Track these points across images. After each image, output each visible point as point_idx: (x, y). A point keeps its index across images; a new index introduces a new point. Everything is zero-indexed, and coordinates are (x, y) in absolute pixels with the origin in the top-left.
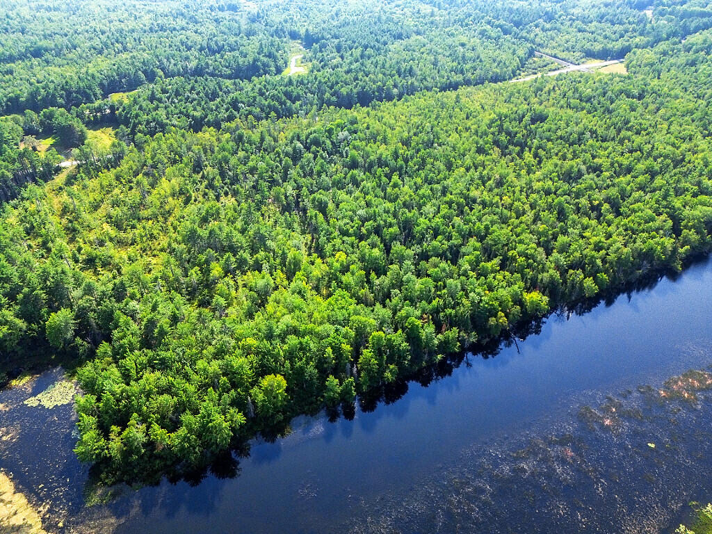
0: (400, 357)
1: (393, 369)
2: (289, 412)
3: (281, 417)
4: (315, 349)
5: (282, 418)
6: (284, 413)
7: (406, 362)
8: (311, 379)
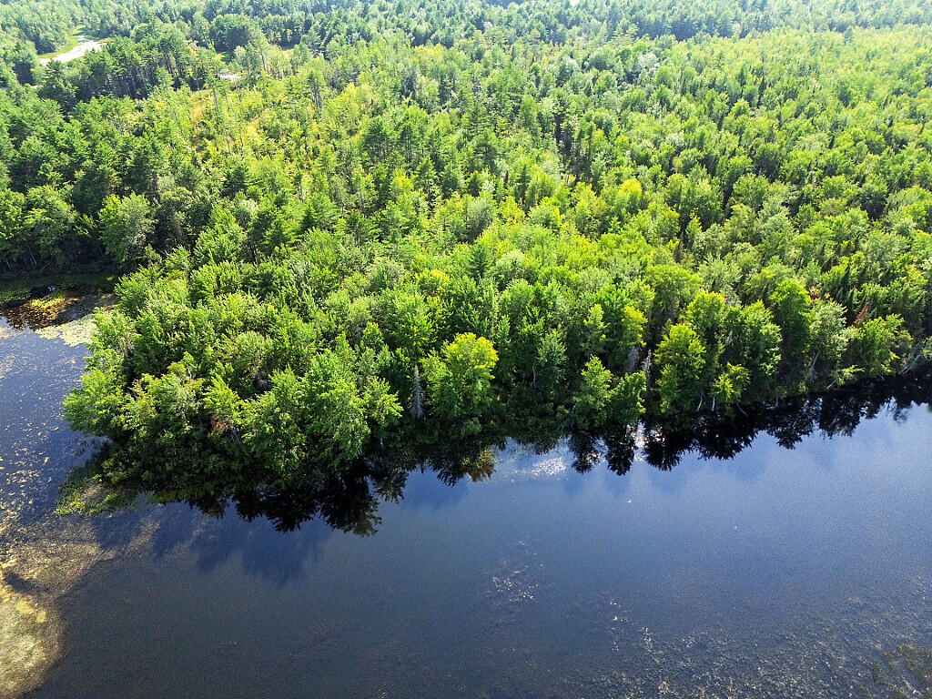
0: (754, 354)
1: (736, 374)
2: (495, 421)
3: (475, 426)
4: (567, 309)
5: (478, 428)
6: (483, 421)
7: (769, 367)
8: (550, 364)
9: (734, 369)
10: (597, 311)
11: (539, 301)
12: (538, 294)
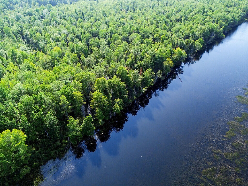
0: (121, 93)
1: (119, 102)
3: (27, 170)
6: (30, 165)
7: (126, 96)
9: (117, 100)
10: (63, 98)
11: (37, 102)
12: (35, 99)
